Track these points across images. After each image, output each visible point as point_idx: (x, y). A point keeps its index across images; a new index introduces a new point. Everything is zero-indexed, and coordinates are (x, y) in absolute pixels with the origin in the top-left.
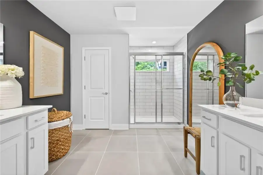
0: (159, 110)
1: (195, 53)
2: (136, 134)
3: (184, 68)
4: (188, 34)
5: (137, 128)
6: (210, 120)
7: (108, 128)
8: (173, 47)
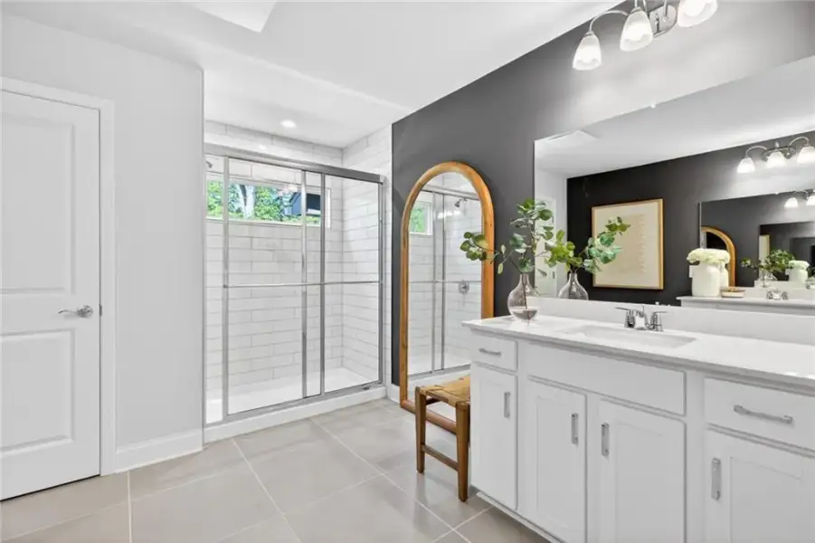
0: (314, 355)
1: (417, 183)
2: (242, 455)
3: (382, 223)
4: (393, 125)
5: (234, 437)
6: (498, 354)
7: (98, 473)
8: (342, 151)
